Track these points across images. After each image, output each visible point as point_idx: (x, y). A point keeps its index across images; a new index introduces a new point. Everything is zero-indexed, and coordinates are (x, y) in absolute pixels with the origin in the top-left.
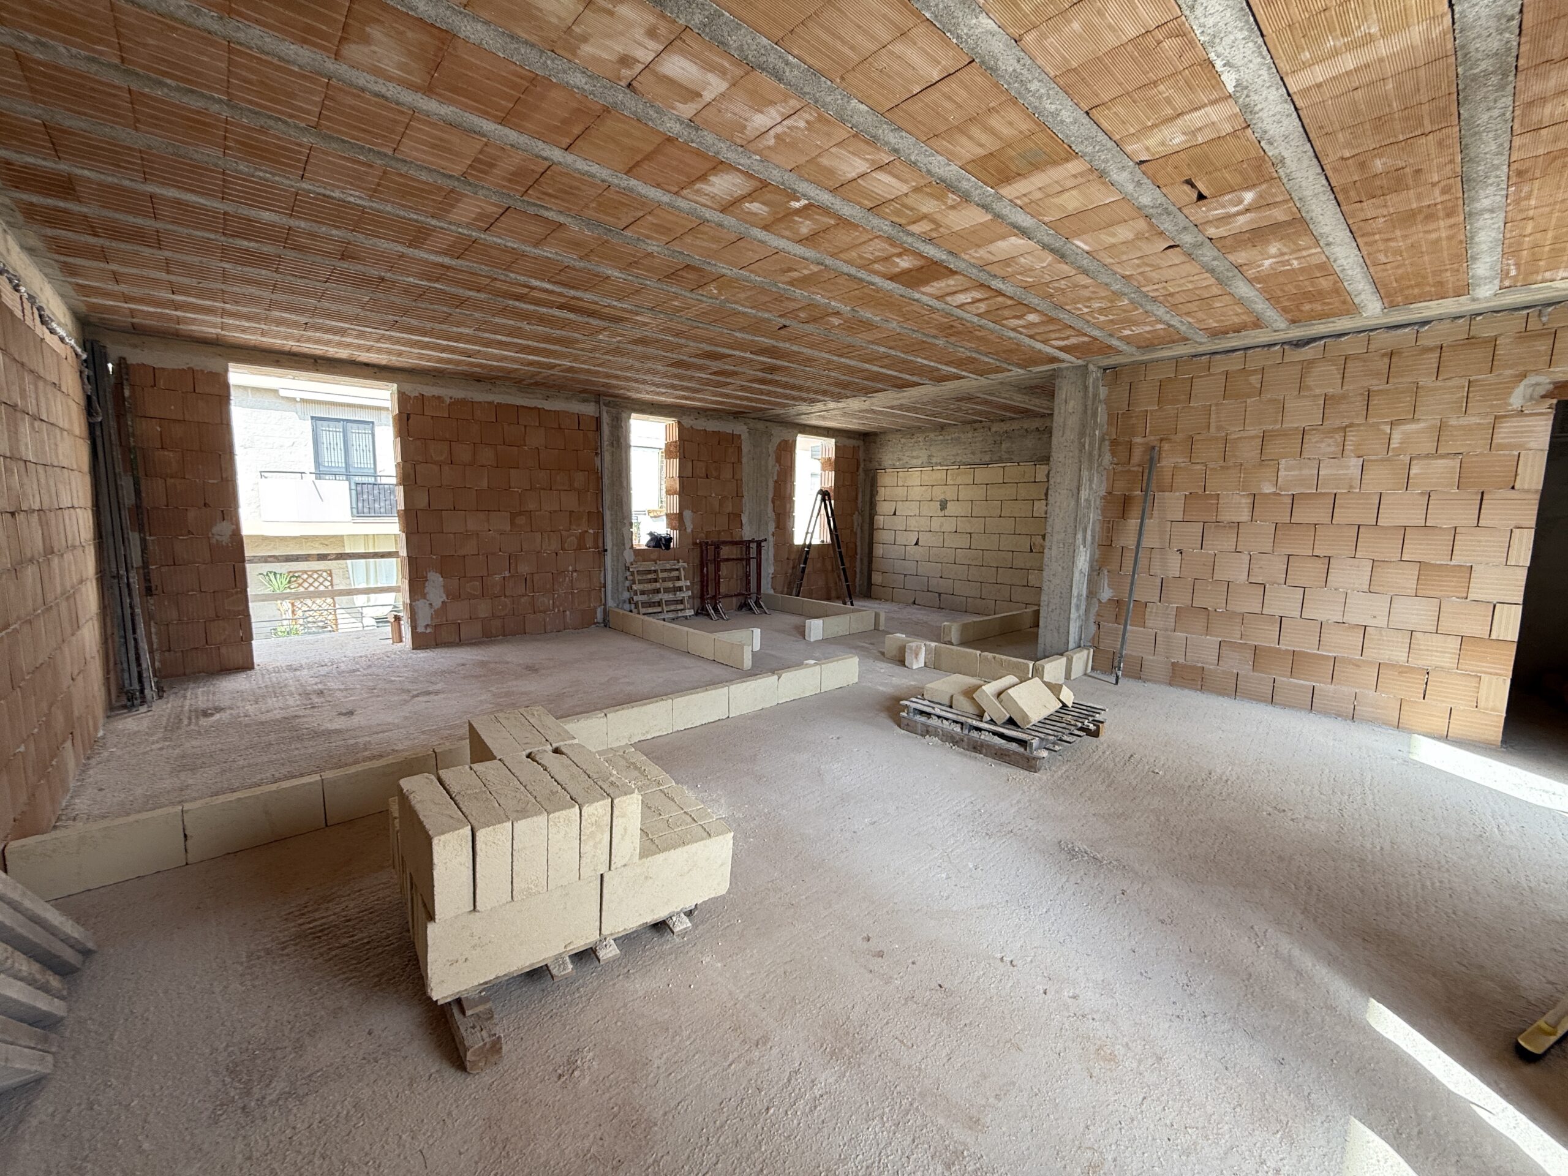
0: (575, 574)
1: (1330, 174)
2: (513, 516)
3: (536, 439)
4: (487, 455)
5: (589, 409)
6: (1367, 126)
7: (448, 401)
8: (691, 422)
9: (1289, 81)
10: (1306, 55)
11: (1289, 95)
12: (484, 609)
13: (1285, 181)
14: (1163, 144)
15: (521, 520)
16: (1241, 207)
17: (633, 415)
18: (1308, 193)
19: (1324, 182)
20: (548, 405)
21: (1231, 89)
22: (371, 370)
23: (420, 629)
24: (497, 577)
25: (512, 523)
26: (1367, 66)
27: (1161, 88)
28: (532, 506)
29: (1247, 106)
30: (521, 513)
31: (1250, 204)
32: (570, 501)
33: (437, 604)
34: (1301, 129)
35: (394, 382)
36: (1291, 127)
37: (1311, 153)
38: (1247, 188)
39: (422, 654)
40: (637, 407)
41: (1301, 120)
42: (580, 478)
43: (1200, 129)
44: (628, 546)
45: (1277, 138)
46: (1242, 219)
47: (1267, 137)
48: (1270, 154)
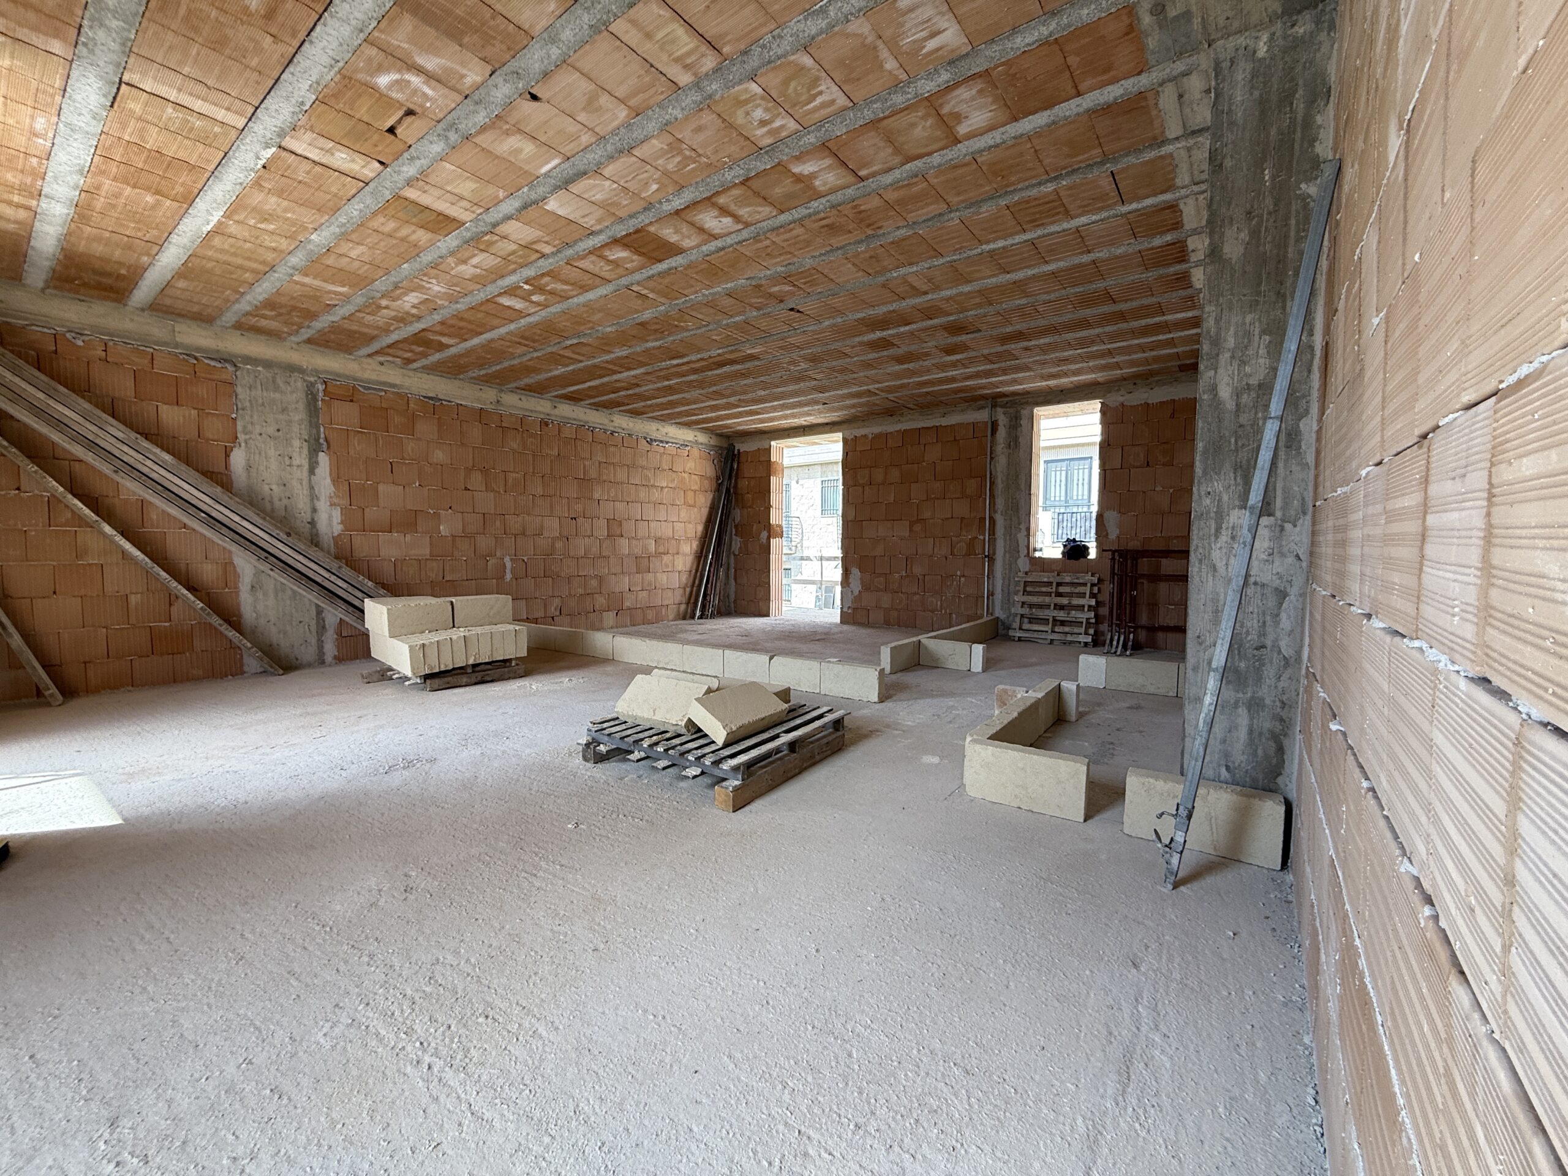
0: (963, 579)
1: (302, 35)
2: (912, 524)
3: (933, 454)
4: (895, 474)
5: (983, 416)
7: (870, 436)
9: (240, 125)
10: (217, 129)
11: (250, 119)
12: (886, 600)
13: (341, 64)
15: (918, 528)
16: (409, 77)
17: (1039, 411)
18: (346, 31)
19: (318, 28)
20: (945, 422)
21: (274, 149)
22: (828, 427)
23: (845, 610)
24: (897, 576)
25: (911, 530)
27: (300, 178)
28: (927, 514)
29: (279, 136)
30: (918, 521)
31: (399, 71)
32: (962, 509)
33: (856, 593)
34: (272, 93)
35: (839, 431)
36: (276, 100)
37: (291, 68)
38: (375, 88)
39: (845, 627)
40: (1041, 399)
41: (265, 98)
42: (972, 485)
43: (322, 149)
44: (1023, 552)
45: (294, 101)
46: (431, 63)
47: (297, 110)
48: (314, 97)
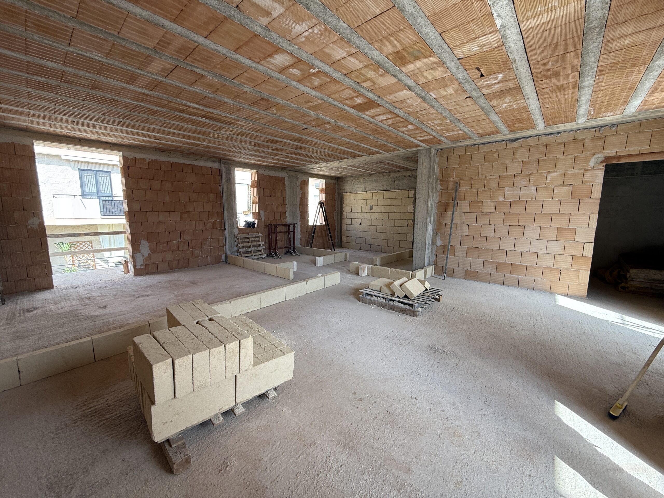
0: (211, 240)
1: (532, 67)
2: (182, 214)
3: (191, 178)
4: (168, 186)
5: (216, 165)
6: (549, 47)
7: (148, 161)
8: (262, 172)
9: (521, 25)
10: (529, 14)
11: (521, 31)
12: (169, 256)
13: (515, 70)
14: (469, 51)
15: (185, 216)
16: (497, 81)
17: (236, 168)
18: (523, 76)
19: (530, 71)
20: (196, 163)
21: (499, 27)
22: (109, 145)
23: (138, 267)
24: (175, 242)
25: (181, 217)
26: (552, 20)
27: (471, 25)
28: (190, 209)
29: (504, 35)
30: (186, 212)
31: (500, 80)
32: (208, 207)
33: (146, 255)
34: (523, 47)
35: (120, 151)
36: (520, 46)
37: (526, 58)
38: (500, 72)
39: (139, 278)
40: (238, 165)
41: (524, 43)
42: (212, 196)
43: (485, 45)
44: (235, 227)
45: (514, 51)
46: (497, 86)
47: (510, 50)
48: (510, 58)
